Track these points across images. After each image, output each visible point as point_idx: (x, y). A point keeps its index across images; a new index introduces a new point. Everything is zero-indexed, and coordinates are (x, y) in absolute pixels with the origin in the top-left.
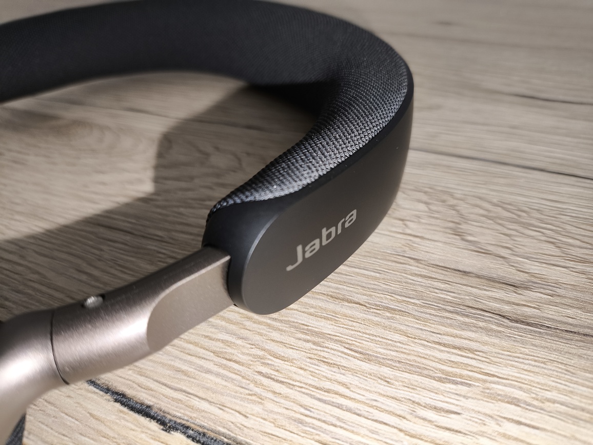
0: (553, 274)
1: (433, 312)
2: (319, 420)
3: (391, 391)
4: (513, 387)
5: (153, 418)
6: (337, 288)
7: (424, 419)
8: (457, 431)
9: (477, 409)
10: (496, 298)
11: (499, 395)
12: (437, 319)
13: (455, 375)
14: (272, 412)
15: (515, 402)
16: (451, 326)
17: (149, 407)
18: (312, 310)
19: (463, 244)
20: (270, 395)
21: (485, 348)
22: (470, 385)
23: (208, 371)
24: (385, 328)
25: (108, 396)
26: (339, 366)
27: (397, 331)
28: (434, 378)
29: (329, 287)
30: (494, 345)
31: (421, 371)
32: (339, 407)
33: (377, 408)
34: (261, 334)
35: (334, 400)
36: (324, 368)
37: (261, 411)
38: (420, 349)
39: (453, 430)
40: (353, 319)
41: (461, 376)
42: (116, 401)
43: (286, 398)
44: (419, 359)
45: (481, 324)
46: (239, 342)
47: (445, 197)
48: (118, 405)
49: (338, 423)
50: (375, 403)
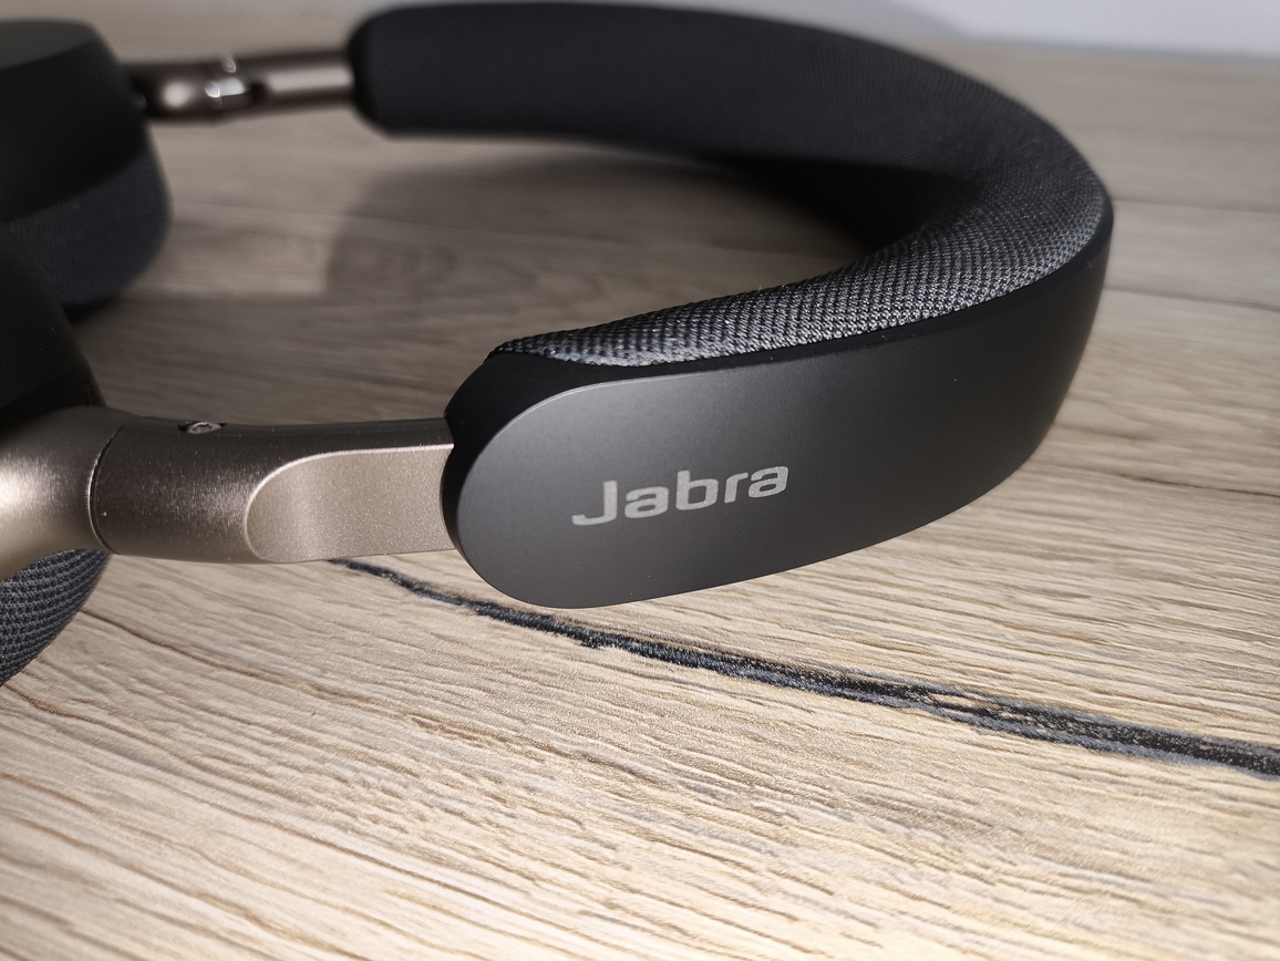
2: (854, 615)
3: (963, 574)
4: (1161, 560)
5: (558, 631)
7: (1031, 606)
8: (1089, 618)
9: (1113, 589)
11: (1143, 571)
13: (1065, 550)
14: (769, 610)
17: (546, 618)
21: (1103, 514)
22: (1092, 561)
25: (463, 609)
28: (1031, 555)
30: (1115, 510)
32: (883, 597)
33: (948, 596)
35: (873, 590)
37: (750, 610)
39: (1083, 618)
42: (480, 613)
44: (998, 533)
48: (486, 620)
49: (889, 618)
50: (942, 590)
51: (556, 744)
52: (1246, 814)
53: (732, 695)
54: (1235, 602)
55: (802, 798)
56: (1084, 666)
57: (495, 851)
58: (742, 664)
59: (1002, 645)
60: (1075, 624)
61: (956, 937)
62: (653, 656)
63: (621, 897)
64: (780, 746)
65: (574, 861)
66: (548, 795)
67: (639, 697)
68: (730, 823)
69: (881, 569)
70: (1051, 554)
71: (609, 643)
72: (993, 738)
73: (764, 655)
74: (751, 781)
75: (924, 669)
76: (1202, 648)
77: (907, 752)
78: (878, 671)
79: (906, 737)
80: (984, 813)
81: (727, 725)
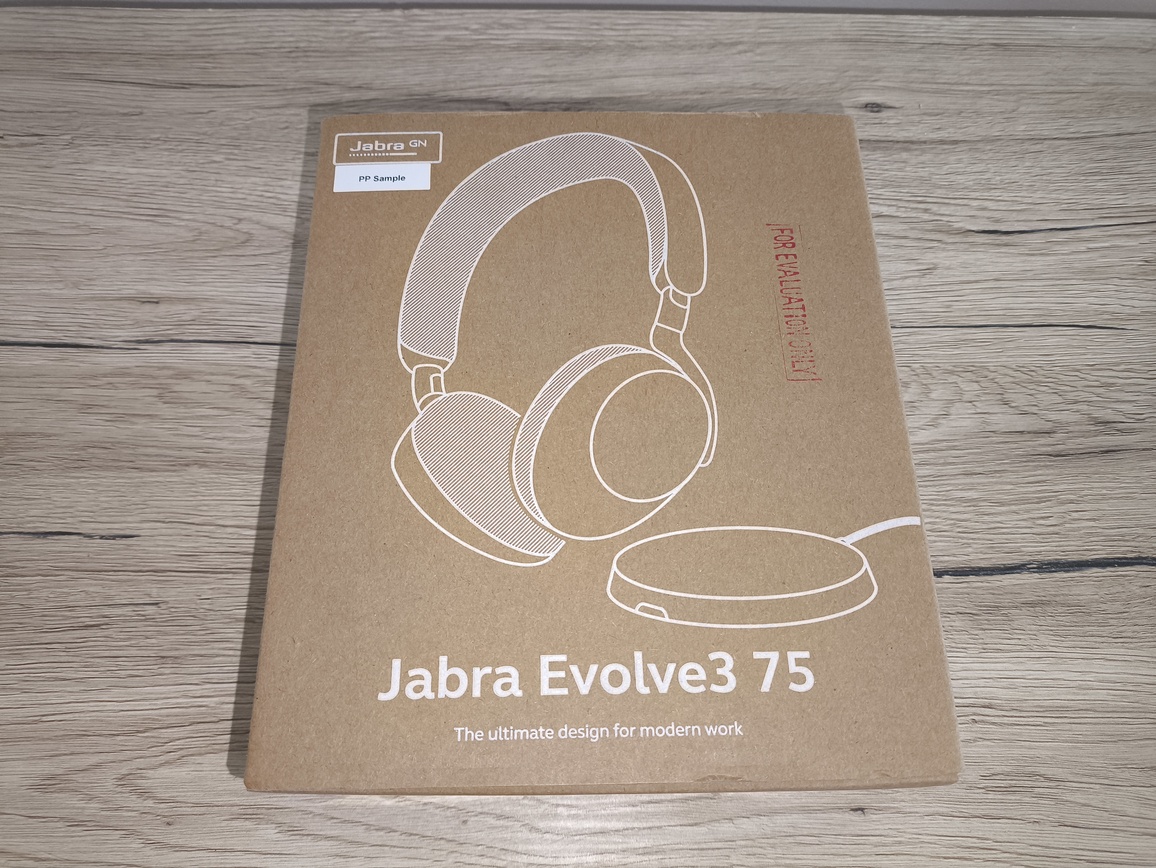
0: (1062, 417)
1: (1018, 465)
3: (1020, 517)
4: (1068, 494)
6: (964, 468)
9: (1058, 511)
10: (1043, 444)
11: (1064, 500)
12: (1021, 469)
13: (1043, 498)
15: (1072, 502)
16: (1029, 471)
18: (960, 487)
19: (1011, 410)
20: (971, 541)
21: (1050, 477)
22: (1050, 500)
23: (935, 542)
24: (1000, 483)
26: (992, 514)
27: (1007, 483)
28: (1034, 503)
30: (1052, 474)
32: (1004, 534)
33: (1019, 528)
34: (944, 511)
35: (1000, 531)
36: (986, 517)
38: (1022, 490)
40: (983, 484)
41: (1045, 497)
43: (979, 539)
44: (1024, 495)
45: (1042, 464)
46: (937, 520)
47: (986, 373)
50: (1017, 526)
52: (1101, 581)
54: (1088, 507)
55: (1010, 608)
56: (1058, 543)
57: (954, 645)
59: (1037, 542)
60: (1052, 528)
63: (985, 646)
64: (998, 594)
65: (971, 641)
67: (960, 590)
69: (999, 522)
70: (1040, 501)
72: (1044, 576)
74: (997, 607)
76: (1084, 528)
80: (1047, 599)
81: (985, 592)
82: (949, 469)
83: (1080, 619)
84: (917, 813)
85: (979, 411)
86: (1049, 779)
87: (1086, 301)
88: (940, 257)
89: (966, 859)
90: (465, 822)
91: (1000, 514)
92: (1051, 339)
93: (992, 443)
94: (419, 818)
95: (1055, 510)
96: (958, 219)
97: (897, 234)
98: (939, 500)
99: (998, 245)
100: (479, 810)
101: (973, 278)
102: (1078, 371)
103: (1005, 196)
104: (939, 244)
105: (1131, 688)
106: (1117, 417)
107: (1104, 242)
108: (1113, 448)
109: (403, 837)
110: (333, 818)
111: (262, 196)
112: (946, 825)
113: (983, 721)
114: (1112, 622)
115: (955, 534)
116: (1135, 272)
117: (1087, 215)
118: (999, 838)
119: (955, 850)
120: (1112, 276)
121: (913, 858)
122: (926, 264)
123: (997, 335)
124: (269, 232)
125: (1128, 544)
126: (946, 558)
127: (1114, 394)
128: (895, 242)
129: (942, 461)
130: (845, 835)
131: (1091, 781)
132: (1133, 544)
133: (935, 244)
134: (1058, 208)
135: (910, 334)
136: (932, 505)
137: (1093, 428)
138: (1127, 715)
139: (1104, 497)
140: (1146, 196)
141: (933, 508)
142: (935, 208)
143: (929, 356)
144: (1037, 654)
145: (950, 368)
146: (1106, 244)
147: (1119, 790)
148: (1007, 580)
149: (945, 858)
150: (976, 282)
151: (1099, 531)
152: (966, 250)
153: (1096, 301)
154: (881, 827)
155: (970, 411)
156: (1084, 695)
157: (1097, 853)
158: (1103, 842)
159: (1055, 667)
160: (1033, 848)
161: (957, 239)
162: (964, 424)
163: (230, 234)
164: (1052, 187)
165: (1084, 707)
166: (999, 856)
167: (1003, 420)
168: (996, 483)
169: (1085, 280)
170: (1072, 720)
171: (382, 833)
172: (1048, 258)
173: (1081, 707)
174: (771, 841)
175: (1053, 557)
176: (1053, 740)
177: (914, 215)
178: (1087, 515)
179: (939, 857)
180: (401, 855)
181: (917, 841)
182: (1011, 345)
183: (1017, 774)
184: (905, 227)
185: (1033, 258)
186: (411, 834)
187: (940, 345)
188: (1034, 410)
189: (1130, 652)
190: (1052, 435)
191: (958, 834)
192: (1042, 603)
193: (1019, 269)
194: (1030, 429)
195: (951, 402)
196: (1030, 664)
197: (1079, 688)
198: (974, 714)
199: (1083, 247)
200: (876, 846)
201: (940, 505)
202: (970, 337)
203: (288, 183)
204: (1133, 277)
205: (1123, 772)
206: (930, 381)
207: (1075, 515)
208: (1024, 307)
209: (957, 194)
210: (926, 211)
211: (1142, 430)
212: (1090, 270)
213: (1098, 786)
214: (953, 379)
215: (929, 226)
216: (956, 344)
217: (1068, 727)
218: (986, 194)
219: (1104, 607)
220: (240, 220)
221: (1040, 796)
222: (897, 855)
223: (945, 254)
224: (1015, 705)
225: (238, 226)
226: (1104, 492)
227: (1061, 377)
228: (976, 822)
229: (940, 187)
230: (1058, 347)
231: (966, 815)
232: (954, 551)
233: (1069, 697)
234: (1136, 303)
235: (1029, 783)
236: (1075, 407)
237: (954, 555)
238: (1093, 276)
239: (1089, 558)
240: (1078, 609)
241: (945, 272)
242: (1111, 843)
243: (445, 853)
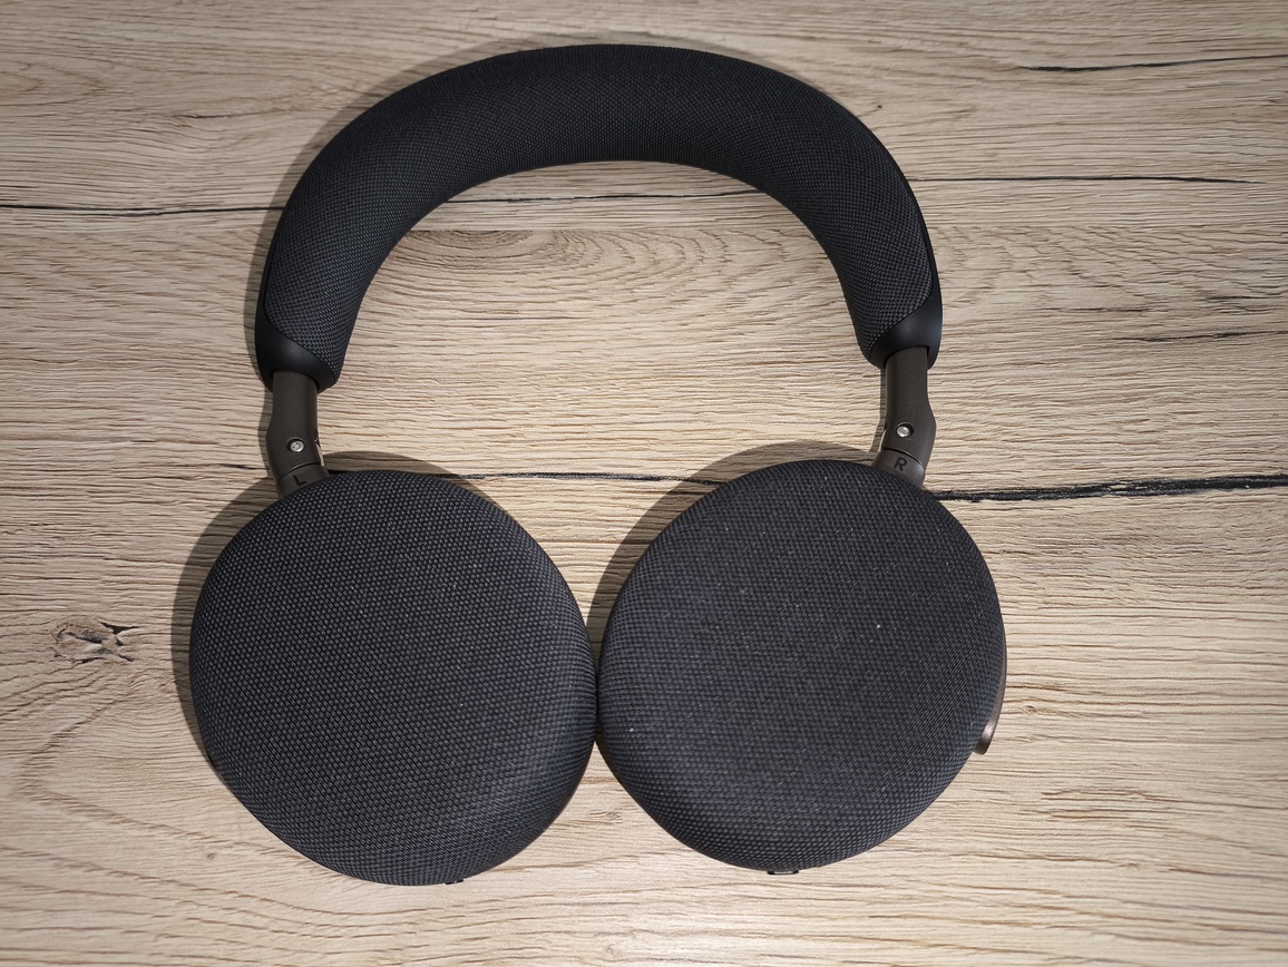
0: (1159, 290)
1: (1094, 352)
3: (1099, 420)
4: (1171, 390)
5: (959, 498)
6: (1014, 356)
9: (1155, 412)
10: (1130, 325)
11: (1163, 399)
12: (1099, 356)
13: (1132, 394)
14: (1032, 462)
15: (1176, 400)
16: (1111, 359)
17: (949, 492)
18: (1008, 381)
19: (1083, 282)
20: (1025, 453)
22: (1144, 398)
23: (970, 453)
24: (1068, 376)
26: (1056, 416)
27: (1079, 376)
28: (1120, 401)
29: (1007, 356)
30: (1145, 364)
31: (1110, 399)
32: (1074, 442)
33: (1098, 435)
36: (1047, 421)
37: (1025, 465)
38: (1100, 384)
40: (1042, 377)
41: (1136, 394)
43: (1036, 450)
44: (1104, 391)
45: (1130, 350)
46: (973, 425)
51: (991, 550)
52: (1225, 508)
53: (1040, 508)
54: (1201, 407)
55: (1086, 544)
56: (1157, 456)
58: (1037, 493)
59: (1126, 454)
60: (1148, 436)
61: (1152, 580)
62: (1002, 500)
63: (1048, 599)
64: (1068, 526)
66: (1001, 571)
67: (1008, 520)
68: (1067, 562)
69: (1067, 427)
70: (1129, 399)
71: (982, 498)
72: (1137, 500)
73: (1044, 487)
74: (1066, 543)
75: (1103, 475)
76: (1196, 435)
77: (1111, 515)
78: (1087, 481)
79: (1108, 508)
80: (1144, 532)
81: (1046, 522)
82: (992, 358)
83: (1195, 561)
84: (939, 850)
85: (1037, 283)
86: (1155, 799)
87: (1185, 149)
88: (981, 98)
89: (1018, 924)
90: (211, 856)
91: (1069, 416)
92: (1138, 194)
93: (1055, 323)
94: (141, 848)
95: (1151, 411)
96: (1005, 54)
97: (921, 71)
98: (976, 398)
99: (1061, 84)
100: (237, 839)
101: (1026, 122)
102: (1179, 233)
103: (1070, 28)
104: (979, 83)
105: (1279, 661)
106: (1238, 290)
107: (1211, 79)
108: (1236, 331)
109: (110, 878)
110: (6, 849)
111: (65, 38)
112: (988, 871)
113: (1044, 710)
114: (1245, 565)
115: (999, 443)
116: (1258, 113)
117: (1187, 48)
118: (1074, 891)
119: (1001, 910)
120: (1224, 118)
121: (933, 923)
122: (960, 105)
123: (1060, 190)
124: (65, 78)
125: (1264, 457)
126: (986, 476)
127: (1234, 262)
128: (917, 79)
129: (981, 347)
130: (819, 884)
131: (1220, 800)
132: (1271, 457)
133: (974, 82)
134: (1146, 41)
135: (937, 189)
136: (966, 404)
137: (1203, 304)
138: (1275, 701)
139: (1224, 394)
140: (1268, 26)
141: (968, 408)
142: (974, 42)
143: (965, 215)
144: (1131, 612)
145: (994, 229)
146: (1215, 82)
147: (1266, 815)
148: (1081, 505)
149: (984, 923)
150: (1032, 126)
151: (1218, 439)
152: (1014, 90)
153: (1202, 148)
154: (879, 872)
155: (1023, 284)
156: (1207, 670)
157: (1234, 915)
158: (1244, 898)
159: (1159, 631)
160: (1130, 906)
161: (1004, 76)
162: (1015, 299)
163: (14, 81)
164: (1135, 17)
165: (1207, 689)
166: (1073, 919)
167: (1070, 293)
168: (1062, 375)
169: (1185, 124)
170: (1187, 709)
171: (79, 872)
172: (1132, 99)
173: (1202, 689)
174: (697, 893)
175: (1150, 475)
176: (1160, 739)
177: (945, 49)
178: (1200, 418)
179: (975, 922)
180: (104, 907)
181: (938, 895)
182: (1082, 201)
183: (1102, 791)
184: (933, 62)
185: (1111, 99)
186: (126, 874)
187: (981, 201)
188: (1117, 281)
189: (1275, 608)
190: (1144, 314)
191: (1006, 884)
192: (1136, 539)
193: (1091, 111)
194: (1110, 306)
195: (997, 272)
196: (1119, 626)
197: (1198, 660)
198: (1032, 699)
199: (1181, 85)
200: (871, 903)
201: (977, 405)
202: (1023, 191)
203: (102, 23)
204: (1254, 119)
205: (1270, 786)
206: (965, 246)
207: (1184, 418)
208: (1100, 156)
209: (1004, 27)
210: (961, 45)
211: (1276, 308)
212: (1193, 113)
213: (1231, 809)
214: (997, 243)
215: (966, 62)
216: (1003, 200)
217: (1182, 719)
218: (1044, 27)
219: (1230, 544)
220: (29, 65)
221: (1139, 825)
222: (905, 917)
223: (987, 94)
224: (1098, 686)
225: (26, 73)
226: (1224, 387)
227: (1154, 240)
228: (1035, 865)
229: (980, 19)
230: (1147, 203)
231: (1020, 854)
232: (998, 467)
233: (1181, 675)
234: (1260, 150)
235: (1123, 804)
236: (1176, 278)
237: (998, 472)
238: (1197, 120)
239: (1205, 476)
240: (1191, 547)
241: (988, 115)
242: (1256, 899)
243: (173, 903)
